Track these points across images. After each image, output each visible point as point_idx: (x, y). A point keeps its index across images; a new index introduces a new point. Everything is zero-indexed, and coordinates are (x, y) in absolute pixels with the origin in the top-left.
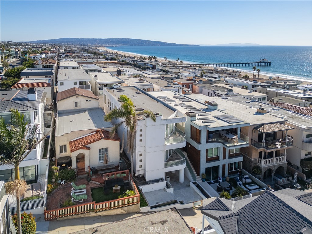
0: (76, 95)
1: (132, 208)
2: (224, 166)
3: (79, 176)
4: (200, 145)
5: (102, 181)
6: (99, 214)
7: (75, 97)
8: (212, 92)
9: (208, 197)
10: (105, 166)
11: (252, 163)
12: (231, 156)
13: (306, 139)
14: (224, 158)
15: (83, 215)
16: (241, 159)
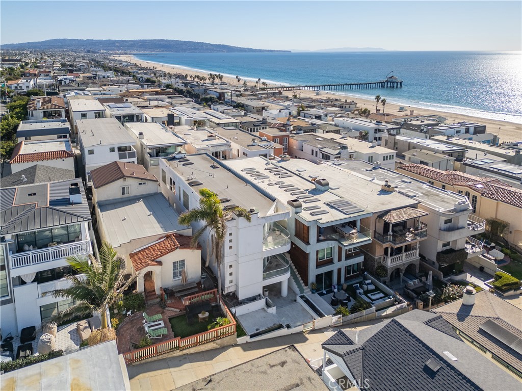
0: (124, 177)
1: (226, 341)
2: (339, 270)
3: (149, 302)
4: (309, 246)
5: (182, 307)
6: (185, 352)
7: (122, 180)
8: (318, 150)
9: (321, 315)
10: (183, 285)
11: (376, 263)
12: (348, 257)
13: (443, 226)
14: (340, 260)
15: (165, 356)
16: (361, 259)
